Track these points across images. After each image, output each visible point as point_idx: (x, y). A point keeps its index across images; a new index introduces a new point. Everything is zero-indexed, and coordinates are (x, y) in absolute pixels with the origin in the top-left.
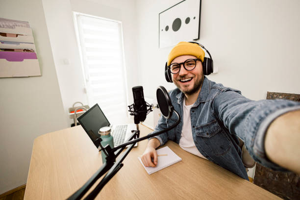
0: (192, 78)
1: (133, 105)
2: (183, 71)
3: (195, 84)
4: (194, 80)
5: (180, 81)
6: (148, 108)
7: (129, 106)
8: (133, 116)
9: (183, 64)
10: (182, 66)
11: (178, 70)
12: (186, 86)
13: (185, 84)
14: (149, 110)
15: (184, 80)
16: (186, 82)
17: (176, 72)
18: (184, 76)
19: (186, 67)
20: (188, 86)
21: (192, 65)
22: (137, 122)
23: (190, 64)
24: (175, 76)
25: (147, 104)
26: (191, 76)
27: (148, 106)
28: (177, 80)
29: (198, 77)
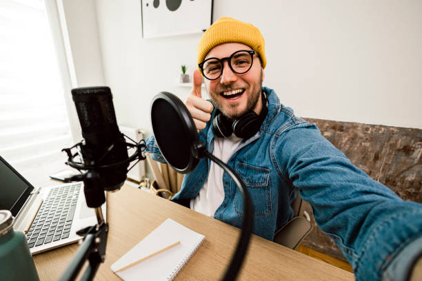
0: (244, 90)
1: (80, 144)
2: (227, 75)
3: (249, 102)
4: (248, 93)
5: (222, 94)
6: (131, 152)
7: (68, 151)
8: (82, 184)
9: (228, 59)
10: (226, 64)
11: (219, 73)
12: (233, 106)
13: (232, 101)
14: (133, 158)
15: (229, 94)
16: (233, 96)
17: (215, 77)
18: (229, 85)
19: (234, 66)
20: (238, 104)
21: (244, 64)
22: (95, 199)
23: (242, 62)
24: (214, 85)
25: (128, 141)
26: (243, 85)
27: (132, 146)
28: (217, 94)
29: (254, 89)
